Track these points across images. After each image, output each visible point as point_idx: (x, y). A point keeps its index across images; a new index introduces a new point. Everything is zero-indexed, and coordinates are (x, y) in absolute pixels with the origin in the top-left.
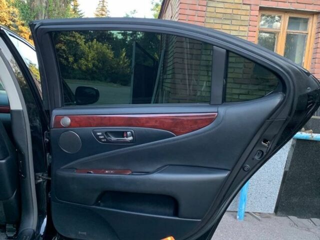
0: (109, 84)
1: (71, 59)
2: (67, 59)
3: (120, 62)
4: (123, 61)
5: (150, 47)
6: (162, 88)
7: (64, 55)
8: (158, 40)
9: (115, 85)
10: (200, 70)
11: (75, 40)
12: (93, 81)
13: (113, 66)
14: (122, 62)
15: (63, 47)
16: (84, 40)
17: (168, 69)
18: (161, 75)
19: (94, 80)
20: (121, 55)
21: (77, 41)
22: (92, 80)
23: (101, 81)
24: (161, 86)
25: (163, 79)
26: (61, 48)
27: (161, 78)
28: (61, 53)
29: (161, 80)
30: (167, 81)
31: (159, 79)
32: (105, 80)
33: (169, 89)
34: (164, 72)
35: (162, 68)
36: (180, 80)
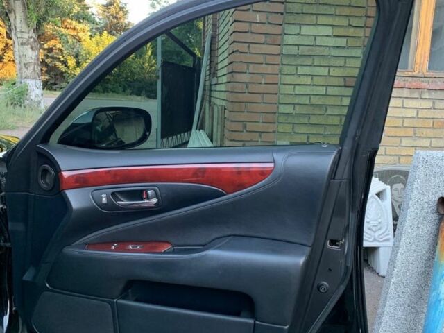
0: (129, 97)
1: (72, 62)
2: (65, 63)
3: (143, 64)
4: (149, 62)
5: (187, 41)
6: (210, 102)
7: (61, 57)
8: (199, 30)
9: (139, 98)
10: (282, 64)
11: (75, 34)
12: (106, 94)
13: (135, 71)
14: (147, 65)
15: (59, 46)
16: (89, 33)
17: (220, 66)
18: (208, 78)
19: (108, 92)
20: (146, 53)
21: (79, 34)
22: (104, 92)
23: (118, 93)
24: (208, 98)
25: (211, 85)
26: (55, 46)
27: (207, 83)
28: (56, 53)
29: (207, 88)
30: (218, 88)
31: (205, 86)
32: (124, 91)
33: (224, 103)
34: (213, 72)
35: (208, 68)
36: (244, 86)
